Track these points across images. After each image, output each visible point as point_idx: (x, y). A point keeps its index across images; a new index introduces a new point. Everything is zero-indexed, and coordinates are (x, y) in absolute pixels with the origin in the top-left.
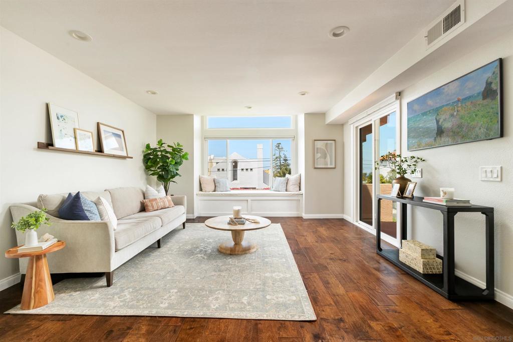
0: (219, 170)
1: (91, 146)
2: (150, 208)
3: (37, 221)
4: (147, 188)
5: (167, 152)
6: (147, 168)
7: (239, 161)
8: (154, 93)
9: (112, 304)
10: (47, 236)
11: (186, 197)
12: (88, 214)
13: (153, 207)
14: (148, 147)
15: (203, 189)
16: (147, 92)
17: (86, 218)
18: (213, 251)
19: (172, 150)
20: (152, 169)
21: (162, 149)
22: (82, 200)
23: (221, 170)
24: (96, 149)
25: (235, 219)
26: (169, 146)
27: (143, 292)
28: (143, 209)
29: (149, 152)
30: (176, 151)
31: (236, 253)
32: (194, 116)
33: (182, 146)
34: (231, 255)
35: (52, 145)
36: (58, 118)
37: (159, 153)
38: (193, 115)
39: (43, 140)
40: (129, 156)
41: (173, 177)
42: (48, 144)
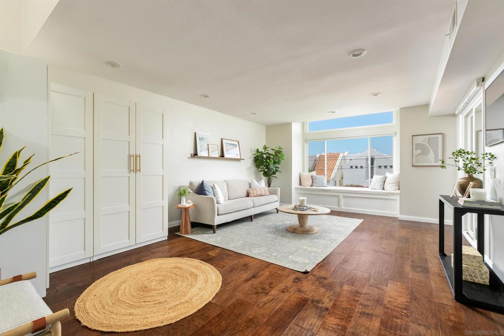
0: (352, 167)
1: (217, 154)
2: (252, 195)
3: (184, 193)
4: (252, 181)
5: (270, 154)
6: (258, 166)
7: (375, 157)
8: (255, 114)
9: (211, 240)
10: (189, 201)
11: (279, 189)
12: (207, 193)
13: (254, 195)
14: (258, 151)
15: (302, 183)
16: (251, 113)
17: (206, 195)
18: (283, 228)
19: (275, 153)
20: (261, 167)
21: (266, 152)
22: (204, 185)
23: (354, 167)
24: (220, 155)
25: (299, 206)
26: (272, 149)
27: (227, 239)
28: (248, 195)
29: (259, 154)
30: (278, 153)
31: (297, 232)
32: (293, 124)
33: (282, 149)
34: (293, 232)
35: (197, 155)
36: (200, 140)
37: (265, 156)
38: (291, 123)
39: (192, 152)
40: (242, 158)
41: (274, 173)
42: (195, 155)
